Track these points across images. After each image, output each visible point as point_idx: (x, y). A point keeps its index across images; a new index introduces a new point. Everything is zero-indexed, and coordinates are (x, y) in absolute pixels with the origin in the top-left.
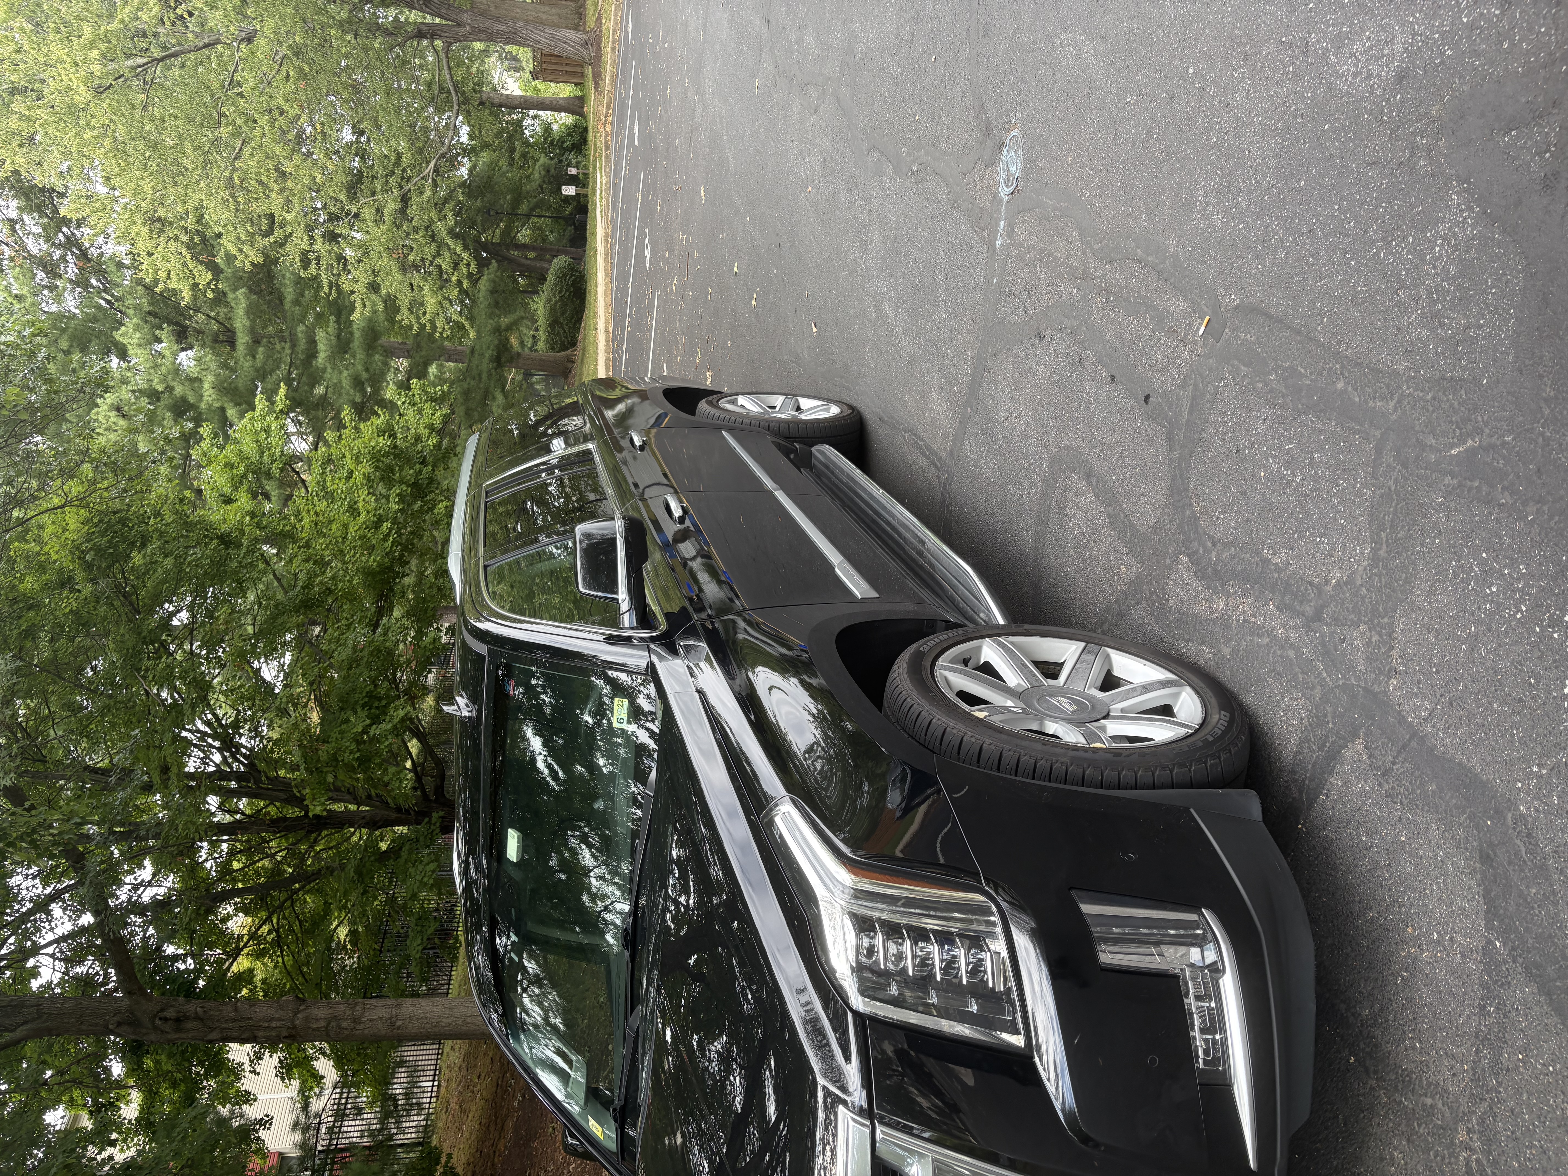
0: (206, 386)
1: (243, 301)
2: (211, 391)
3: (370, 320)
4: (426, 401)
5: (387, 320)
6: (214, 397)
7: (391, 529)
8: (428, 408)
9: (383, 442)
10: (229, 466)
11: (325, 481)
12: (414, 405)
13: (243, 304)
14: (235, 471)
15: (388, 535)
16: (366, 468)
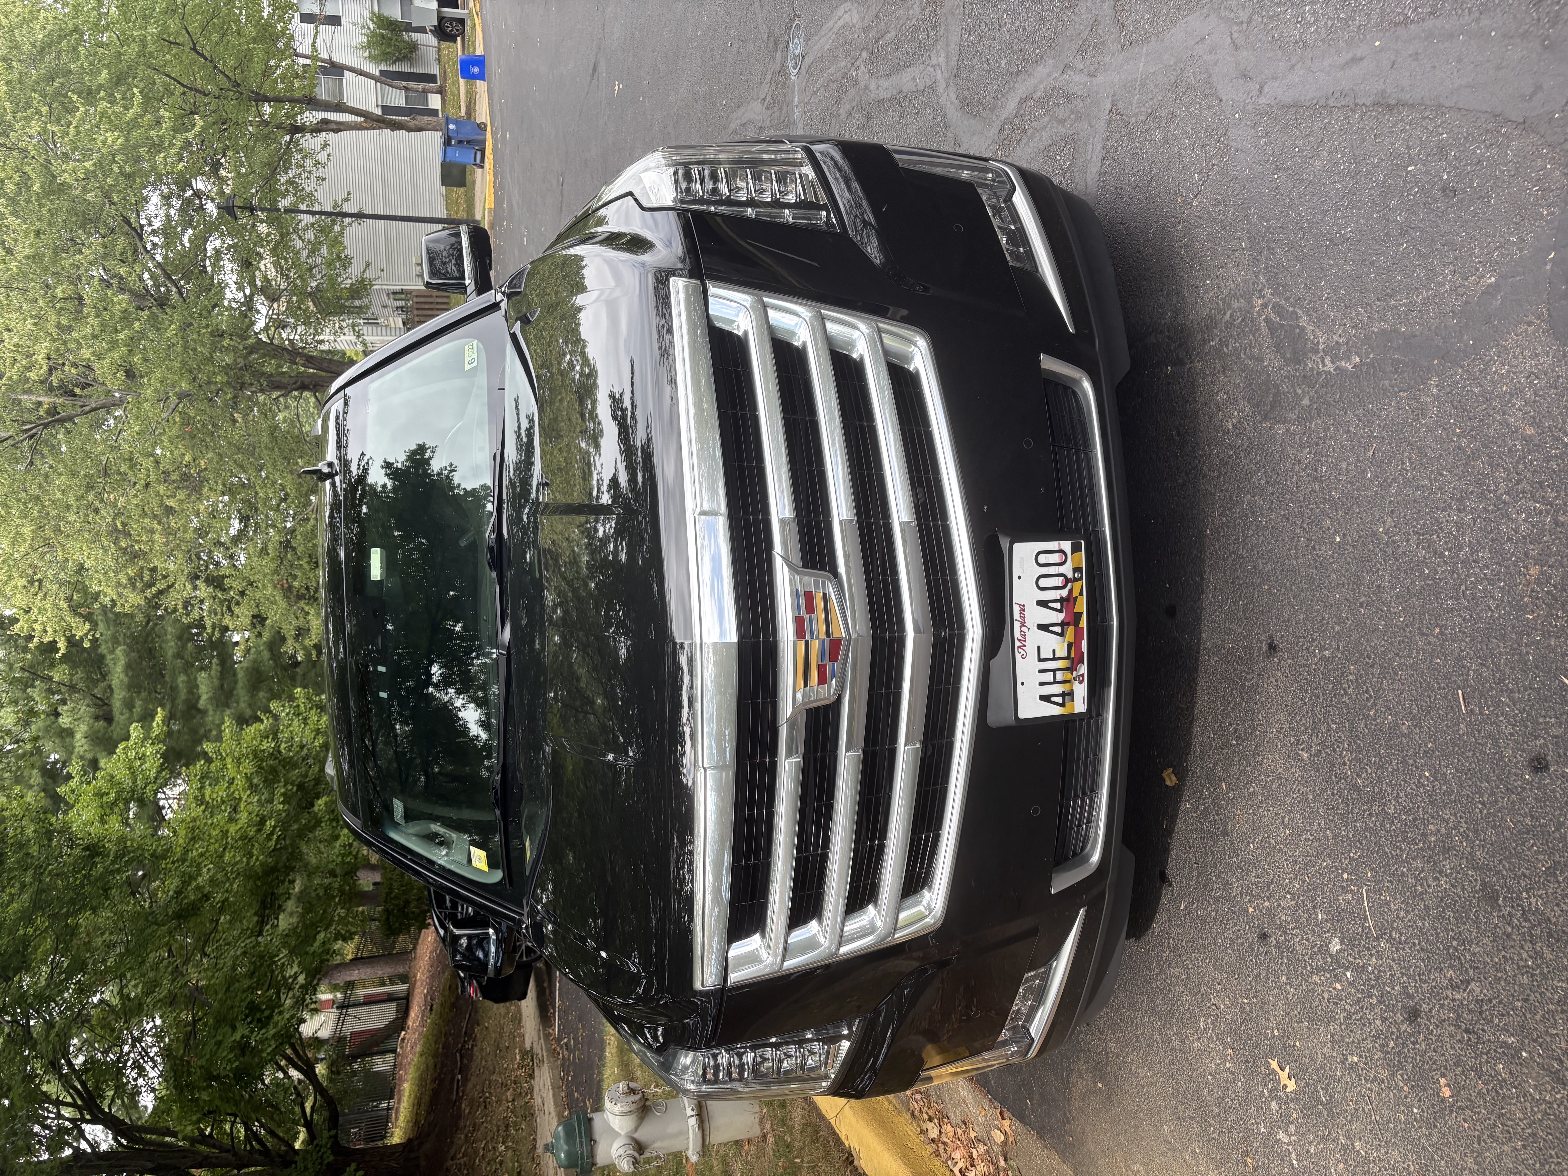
0: (78, 736)
1: (122, 658)
2: (84, 740)
3: (255, 661)
4: (311, 708)
5: (271, 659)
6: (86, 747)
7: (275, 827)
8: (313, 716)
9: (267, 745)
10: (100, 795)
11: (203, 795)
12: (299, 715)
13: (122, 662)
14: (105, 799)
15: (272, 833)
16: (248, 767)
